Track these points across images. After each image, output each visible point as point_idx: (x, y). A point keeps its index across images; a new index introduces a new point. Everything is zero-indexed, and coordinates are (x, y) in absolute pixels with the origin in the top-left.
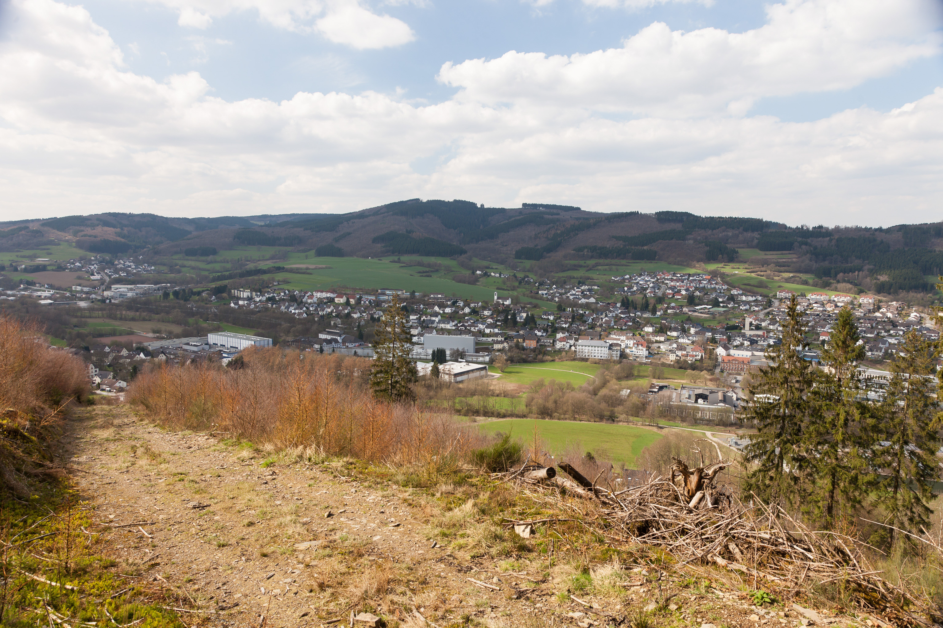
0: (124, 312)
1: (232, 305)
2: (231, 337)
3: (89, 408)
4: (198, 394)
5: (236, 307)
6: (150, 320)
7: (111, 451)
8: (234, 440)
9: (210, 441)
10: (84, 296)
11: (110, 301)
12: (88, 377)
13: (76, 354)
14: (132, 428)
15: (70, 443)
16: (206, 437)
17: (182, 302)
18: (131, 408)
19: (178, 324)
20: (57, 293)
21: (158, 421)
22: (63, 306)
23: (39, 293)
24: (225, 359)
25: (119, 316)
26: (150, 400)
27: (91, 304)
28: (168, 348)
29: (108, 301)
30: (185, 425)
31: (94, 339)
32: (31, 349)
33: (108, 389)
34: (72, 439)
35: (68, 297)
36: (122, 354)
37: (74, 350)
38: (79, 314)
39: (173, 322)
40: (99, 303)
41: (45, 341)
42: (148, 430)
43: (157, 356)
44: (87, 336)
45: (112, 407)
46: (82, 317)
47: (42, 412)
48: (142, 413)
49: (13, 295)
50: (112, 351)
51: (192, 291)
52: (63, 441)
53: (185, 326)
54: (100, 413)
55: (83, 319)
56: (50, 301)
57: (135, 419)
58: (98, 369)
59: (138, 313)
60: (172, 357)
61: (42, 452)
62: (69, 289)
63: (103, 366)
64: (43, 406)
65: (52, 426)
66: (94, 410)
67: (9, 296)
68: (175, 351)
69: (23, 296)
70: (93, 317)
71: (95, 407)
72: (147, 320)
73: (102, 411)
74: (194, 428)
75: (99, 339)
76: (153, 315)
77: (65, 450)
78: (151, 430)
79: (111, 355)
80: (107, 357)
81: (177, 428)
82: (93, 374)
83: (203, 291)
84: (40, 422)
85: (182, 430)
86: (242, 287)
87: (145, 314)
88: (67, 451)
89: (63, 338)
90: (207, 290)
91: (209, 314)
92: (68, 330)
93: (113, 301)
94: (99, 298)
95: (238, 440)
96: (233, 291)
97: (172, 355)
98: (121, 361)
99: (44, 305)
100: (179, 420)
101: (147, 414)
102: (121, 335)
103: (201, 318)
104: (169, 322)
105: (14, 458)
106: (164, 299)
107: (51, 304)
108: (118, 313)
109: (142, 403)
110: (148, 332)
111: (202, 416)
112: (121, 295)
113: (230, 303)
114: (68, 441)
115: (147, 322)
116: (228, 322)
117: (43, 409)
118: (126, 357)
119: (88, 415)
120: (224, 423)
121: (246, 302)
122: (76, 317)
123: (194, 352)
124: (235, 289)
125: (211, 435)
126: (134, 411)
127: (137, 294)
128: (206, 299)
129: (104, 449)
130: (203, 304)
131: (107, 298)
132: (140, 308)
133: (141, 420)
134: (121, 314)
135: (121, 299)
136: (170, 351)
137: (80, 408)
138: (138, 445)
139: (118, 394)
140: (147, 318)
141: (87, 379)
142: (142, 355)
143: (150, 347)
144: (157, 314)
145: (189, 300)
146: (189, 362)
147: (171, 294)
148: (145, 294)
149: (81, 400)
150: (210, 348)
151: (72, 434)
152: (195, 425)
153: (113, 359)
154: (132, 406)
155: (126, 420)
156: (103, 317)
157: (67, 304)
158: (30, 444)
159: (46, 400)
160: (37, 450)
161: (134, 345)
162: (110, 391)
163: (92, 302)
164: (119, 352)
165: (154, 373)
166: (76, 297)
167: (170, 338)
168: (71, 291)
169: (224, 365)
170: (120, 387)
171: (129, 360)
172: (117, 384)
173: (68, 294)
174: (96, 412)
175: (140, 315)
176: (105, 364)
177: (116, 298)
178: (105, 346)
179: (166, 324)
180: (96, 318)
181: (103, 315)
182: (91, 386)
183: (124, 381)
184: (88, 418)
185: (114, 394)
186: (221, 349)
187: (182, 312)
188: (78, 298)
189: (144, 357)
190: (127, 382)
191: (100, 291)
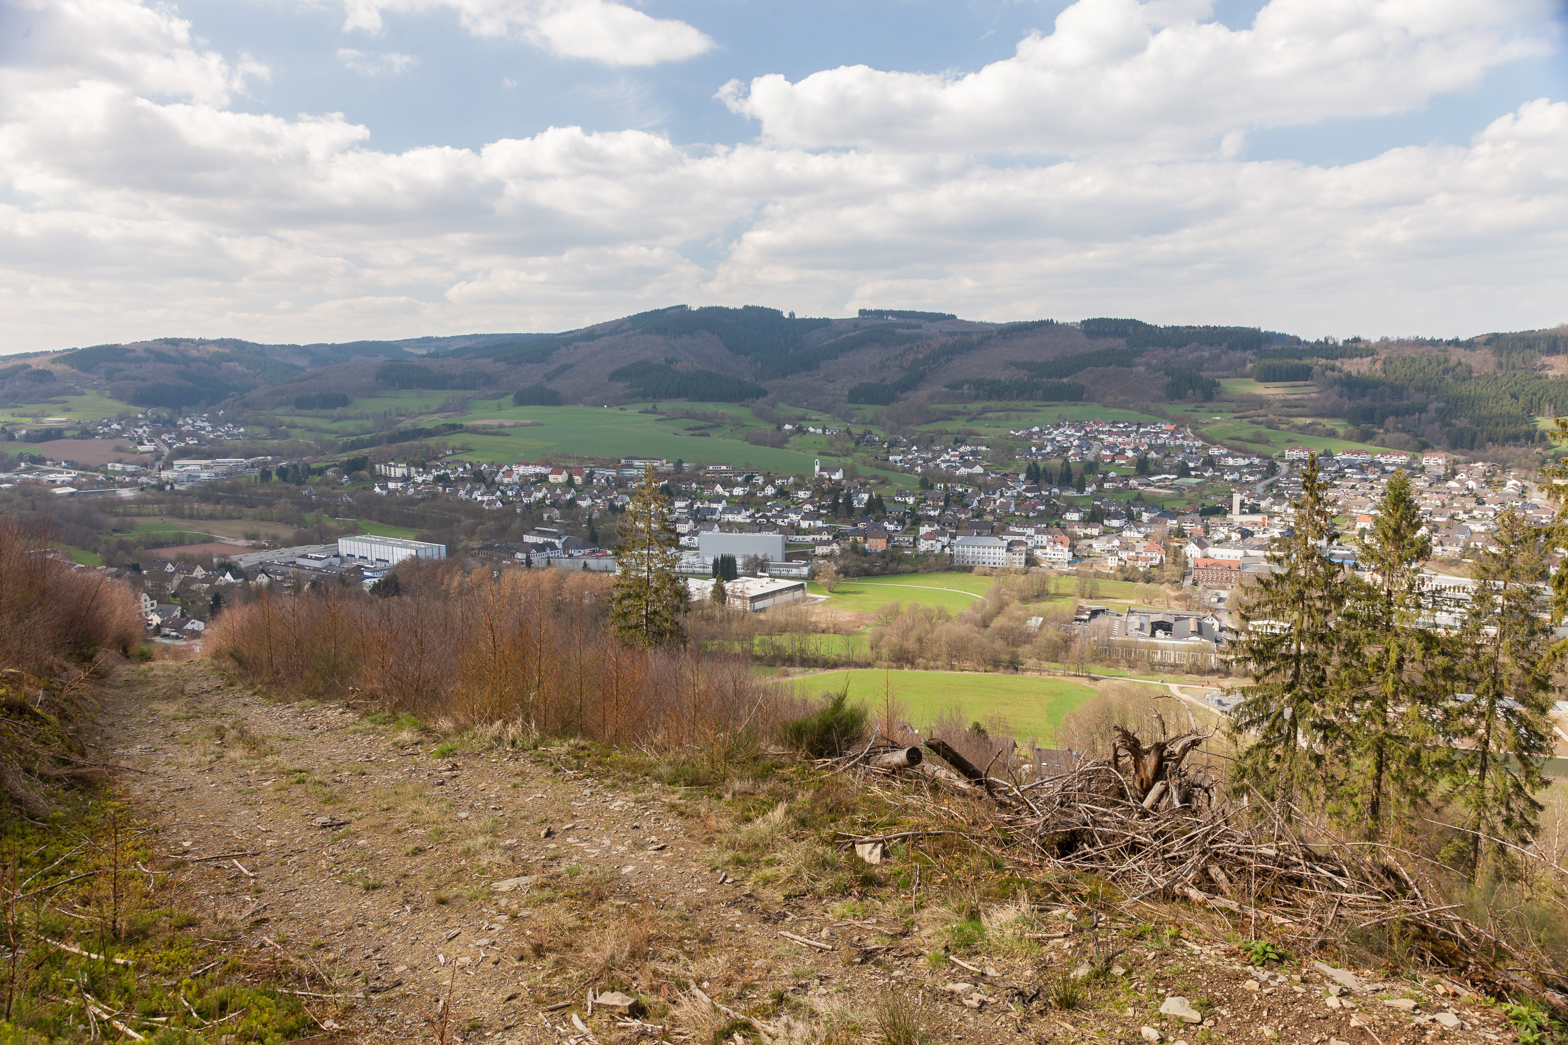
0: (196, 506)
1: (377, 490)
2: (376, 543)
3: (142, 666)
4: (324, 639)
5: (384, 492)
6: (240, 518)
7: (182, 737)
8: (387, 714)
9: (346, 716)
10: (128, 479)
11: (172, 488)
12: (140, 614)
13: (118, 576)
14: (216, 698)
15: (112, 725)
16: (340, 710)
17: (293, 486)
18: (213, 665)
19: (287, 523)
20: (83, 476)
22: (93, 497)
23: (52, 477)
24: (367, 581)
25: (187, 512)
26: (244, 650)
27: (140, 493)
28: (272, 564)
29: (168, 487)
30: (304, 692)
31: (148, 551)
32: (42, 569)
33: (174, 634)
34: (116, 718)
35: (101, 482)
36: (194, 575)
37: (114, 569)
38: (121, 510)
39: (279, 520)
40: (154, 491)
42: (242, 701)
43: (254, 579)
44: (135, 547)
45: (180, 663)
46: (125, 515)
47: (64, 674)
48: (232, 672)
49: (8, 481)
50: (177, 571)
51: (309, 468)
52: (101, 722)
53: (300, 526)
54: (161, 673)
55: (128, 519)
56: (71, 490)
57: (220, 683)
58: (155, 602)
59: (219, 507)
60: (279, 578)
61: (67, 740)
62: (102, 469)
63: (165, 596)
64: (65, 664)
65: (81, 698)
66: (152, 669)
68: (285, 569)
69: (25, 482)
70: (145, 515)
71: (152, 664)
72: (234, 518)
73: (165, 670)
74: (320, 695)
75: (155, 551)
76: (244, 510)
77: (104, 736)
78: (247, 700)
79: (176, 577)
80: (171, 581)
81: (292, 696)
82: (149, 609)
83: (328, 467)
84: (61, 691)
85: (300, 700)
86: (393, 460)
87: (231, 507)
88: (108, 738)
89: (95, 551)
90: (335, 465)
91: (338, 506)
92: (103, 538)
93: (176, 487)
94: (154, 482)
95: (394, 713)
96: (377, 466)
97: (279, 574)
98: (194, 587)
99: (62, 496)
100: (294, 682)
101: (240, 675)
102: (191, 543)
103: (326, 512)
104: (271, 520)
105: (21, 751)
106: (262, 481)
107: (72, 494)
108: (186, 506)
109: (232, 655)
110: (236, 539)
111: (333, 676)
112: (190, 476)
113: (374, 487)
114: (110, 721)
115: (235, 521)
116: (370, 518)
117: (65, 669)
118: (203, 581)
119: (142, 677)
120: (369, 687)
121: (400, 485)
122: (116, 515)
123: (315, 569)
124: (380, 463)
125: (348, 706)
126: (219, 669)
127: (217, 475)
128: (334, 481)
129: (170, 733)
130: (328, 489)
131: (167, 483)
132: (223, 498)
133: (231, 685)
134: (192, 509)
135: (190, 484)
136: (276, 568)
137: (127, 667)
138: (226, 726)
139: (191, 642)
140: (235, 514)
141: (138, 619)
142: (229, 577)
143: (242, 563)
144: (252, 507)
145: (304, 483)
146: (307, 586)
147: (274, 473)
148: (231, 474)
149: (130, 653)
150: (342, 562)
151: (116, 710)
152: (321, 690)
153: (181, 584)
154: (216, 662)
155: (205, 685)
156: (161, 514)
157: (101, 493)
158: (47, 728)
159: (70, 654)
160: (59, 737)
161: (215, 560)
162: (177, 638)
163: (142, 489)
164: (190, 571)
165: (249, 606)
166: (115, 481)
167: (275, 547)
168: (105, 472)
169: (367, 589)
170: (193, 631)
171: (207, 586)
172: (189, 626)
173: (101, 477)
174: (155, 672)
175: (223, 509)
176: (168, 593)
177: (181, 482)
178: (165, 563)
179: (267, 524)
180: (149, 515)
181: (160, 511)
182: (145, 629)
183: (200, 620)
184: (141, 683)
185: (183, 643)
186: (360, 563)
187: (293, 503)
188: (118, 482)
189: (232, 580)
190: (205, 622)
191: (154, 471)
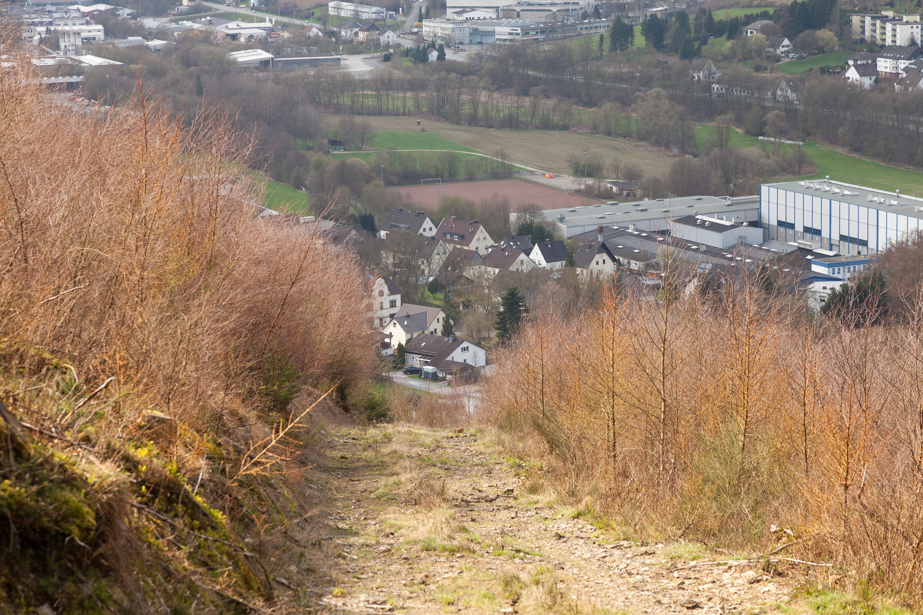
0: (483, 97)
1: (852, 74)
2: (842, 198)
3: (372, 432)
4: (724, 410)
5: (867, 82)
6: (565, 128)
7: (441, 588)
8: (850, 596)
9: (761, 588)
10: (362, 36)
11: (442, 56)
12: (371, 321)
13: (336, 240)
14: (504, 515)
15: (318, 544)
16: (751, 574)
17: (674, 61)
18: (501, 443)
19: (657, 143)
20: (285, 26)
21: (587, 499)
22: (298, 72)
23: (232, 27)
24: (817, 286)
25: (466, 109)
26: (561, 418)
27: (383, 66)
28: (622, 232)
29: (434, 55)
30: (677, 520)
31: (391, 190)
32: (212, 216)
33: (429, 369)
34: (324, 533)
35: (316, 41)
36: (472, 246)
37: (329, 225)
38: (346, 100)
39: (643, 137)
40: (407, 62)
41: (251, 190)
42: (554, 527)
43: (586, 263)
44: (368, 180)
45: (441, 434)
46: (354, 111)
47: (241, 431)
48: (535, 462)
49: (161, 34)
50: (442, 235)
51: (710, 19)
52: (298, 536)
53: (684, 151)
54: (404, 449)
55: (358, 120)
56: (263, 55)
57: (512, 482)
58: (398, 298)
59: (527, 101)
60: (635, 265)
61: (244, 566)
62: (318, 13)
63: (416, 287)
64: (242, 411)
65: (267, 482)
66: (388, 439)
67: (149, 35)
68: (649, 246)
69: (188, 33)
70: (388, 113)
71: (389, 428)
72: (554, 127)
73: (412, 444)
74: (709, 534)
75: (403, 190)
76: (575, 109)
77: (304, 566)
78: (563, 526)
79: (439, 248)
80: (428, 258)
81: (651, 530)
82: (386, 313)
83: (749, 20)
84: (236, 465)
85: (668, 540)
86: (891, 5)
87: (550, 102)
88: (310, 571)
89: (298, 184)
90: (764, 16)
91: (765, 110)
92: (313, 157)
93: (449, 55)
94: (408, 43)
95: (865, 597)
96: (856, 19)
97: (637, 258)
98: (471, 272)
99: (247, 68)
100: (656, 499)
101: (552, 471)
102: (471, 178)
103: (739, 122)
104: (627, 135)
106: (613, 48)
107: (265, 63)
108: (465, 97)
109: (537, 426)
110: (556, 172)
111: (736, 494)
112: (475, 32)
113: (844, 68)
114: (314, 536)
115: (556, 134)
116: (833, 140)
117: (242, 421)
118: (486, 260)
119: (370, 454)
120: (814, 529)
121: (903, 64)
122: (338, 110)
123: (711, 251)
124: (863, 11)
125: (767, 568)
126: (512, 452)
127: (526, 31)
128: (759, 52)
129: (419, 577)
130: (746, 69)
131: (432, 45)
132: (536, 82)
133: (534, 490)
134: (475, 103)
135: (475, 49)
136: (629, 242)
137: (345, 430)
138: (524, 576)
139: (461, 389)
140: (556, 119)
141: (366, 330)
142: (537, 254)
143: (563, 226)
144: (590, 104)
145: (697, 54)
146: (691, 287)
147: (638, 30)
148: (553, 30)
149: (351, 401)
150: (767, 238)
151: (324, 515)
152: (712, 523)
153: (446, 264)
154: (506, 437)
155: (484, 485)
156: (418, 112)
157: (314, 64)
158: (211, 535)
159: (251, 392)
160: (230, 556)
161: (513, 217)
162: (434, 378)
163: (387, 58)
164: (465, 238)
165: (575, 323)
166: (339, 40)
167: (631, 196)
168: (324, 20)
169: (816, 306)
170: (465, 367)
171: (494, 271)
172: (458, 356)
173: (315, 30)
174: (394, 446)
175: (534, 106)
176: (422, 281)
177: (458, 46)
178: (421, 216)
179: (619, 142)
180: (397, 114)
181: (417, 105)
182: (379, 355)
183: (478, 345)
184: (369, 466)
185: (446, 390)
186: (806, 243)
187: (671, 98)
188: (345, 42)
189: (544, 263)
190: (488, 350)
191: (411, 20)
